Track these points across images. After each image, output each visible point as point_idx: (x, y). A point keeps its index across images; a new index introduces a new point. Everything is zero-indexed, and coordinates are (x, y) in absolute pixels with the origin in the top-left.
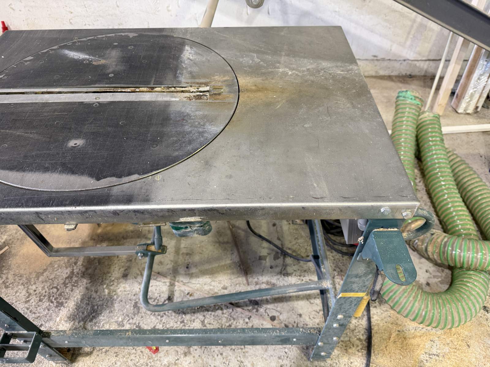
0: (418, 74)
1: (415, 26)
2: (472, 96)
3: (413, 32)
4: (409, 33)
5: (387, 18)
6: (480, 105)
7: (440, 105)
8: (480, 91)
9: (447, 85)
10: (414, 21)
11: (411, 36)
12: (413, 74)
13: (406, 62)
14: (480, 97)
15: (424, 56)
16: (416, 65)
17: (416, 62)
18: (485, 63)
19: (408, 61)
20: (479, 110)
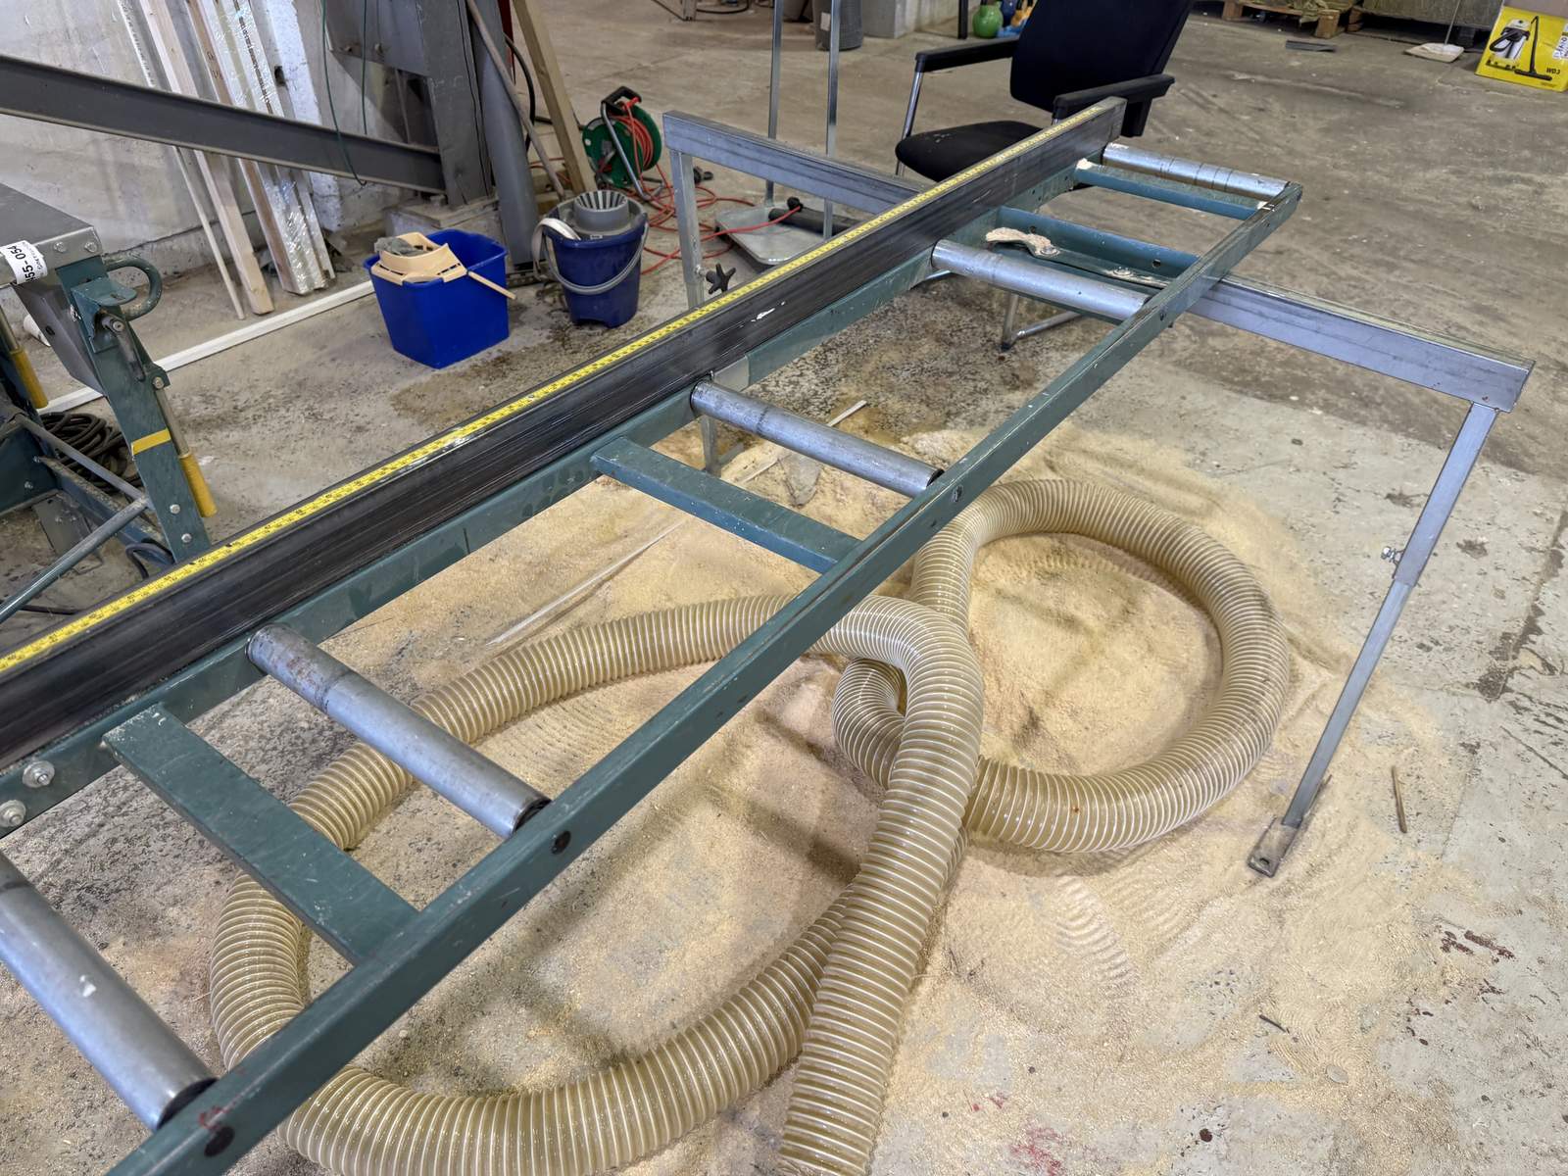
0: (190, 266)
1: (111, 170)
2: (301, 255)
3: (115, 185)
4: (108, 189)
5: (36, 172)
6: (328, 265)
7: (255, 290)
8: (309, 242)
9: (241, 250)
10: (101, 163)
11: (118, 194)
12: (180, 269)
13: (146, 247)
14: (315, 250)
15: (174, 227)
16: (171, 248)
17: (168, 244)
18: (276, 189)
19: (150, 246)
20: (332, 275)
